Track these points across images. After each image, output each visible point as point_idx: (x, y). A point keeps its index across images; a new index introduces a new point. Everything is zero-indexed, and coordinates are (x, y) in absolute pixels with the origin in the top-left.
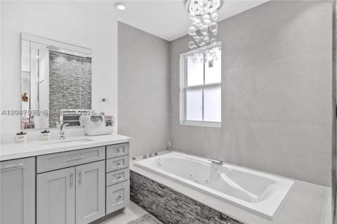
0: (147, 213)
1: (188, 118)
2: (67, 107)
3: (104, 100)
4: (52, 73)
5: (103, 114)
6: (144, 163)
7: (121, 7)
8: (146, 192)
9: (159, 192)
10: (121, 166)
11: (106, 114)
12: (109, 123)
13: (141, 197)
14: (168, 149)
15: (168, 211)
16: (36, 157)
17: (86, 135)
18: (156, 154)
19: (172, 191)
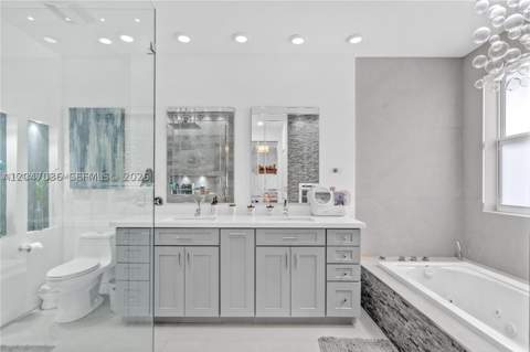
0: (386, 338)
1: (507, 200)
2: (307, 181)
3: (335, 171)
4: (291, 141)
5: (332, 189)
6: (393, 266)
7: (355, 40)
8: (386, 308)
9: (402, 312)
10: (348, 259)
11: (337, 190)
12: (340, 201)
13: (380, 314)
14: (456, 256)
15: (413, 345)
16: (255, 229)
17: (312, 215)
18: (425, 259)
19: (419, 313)
